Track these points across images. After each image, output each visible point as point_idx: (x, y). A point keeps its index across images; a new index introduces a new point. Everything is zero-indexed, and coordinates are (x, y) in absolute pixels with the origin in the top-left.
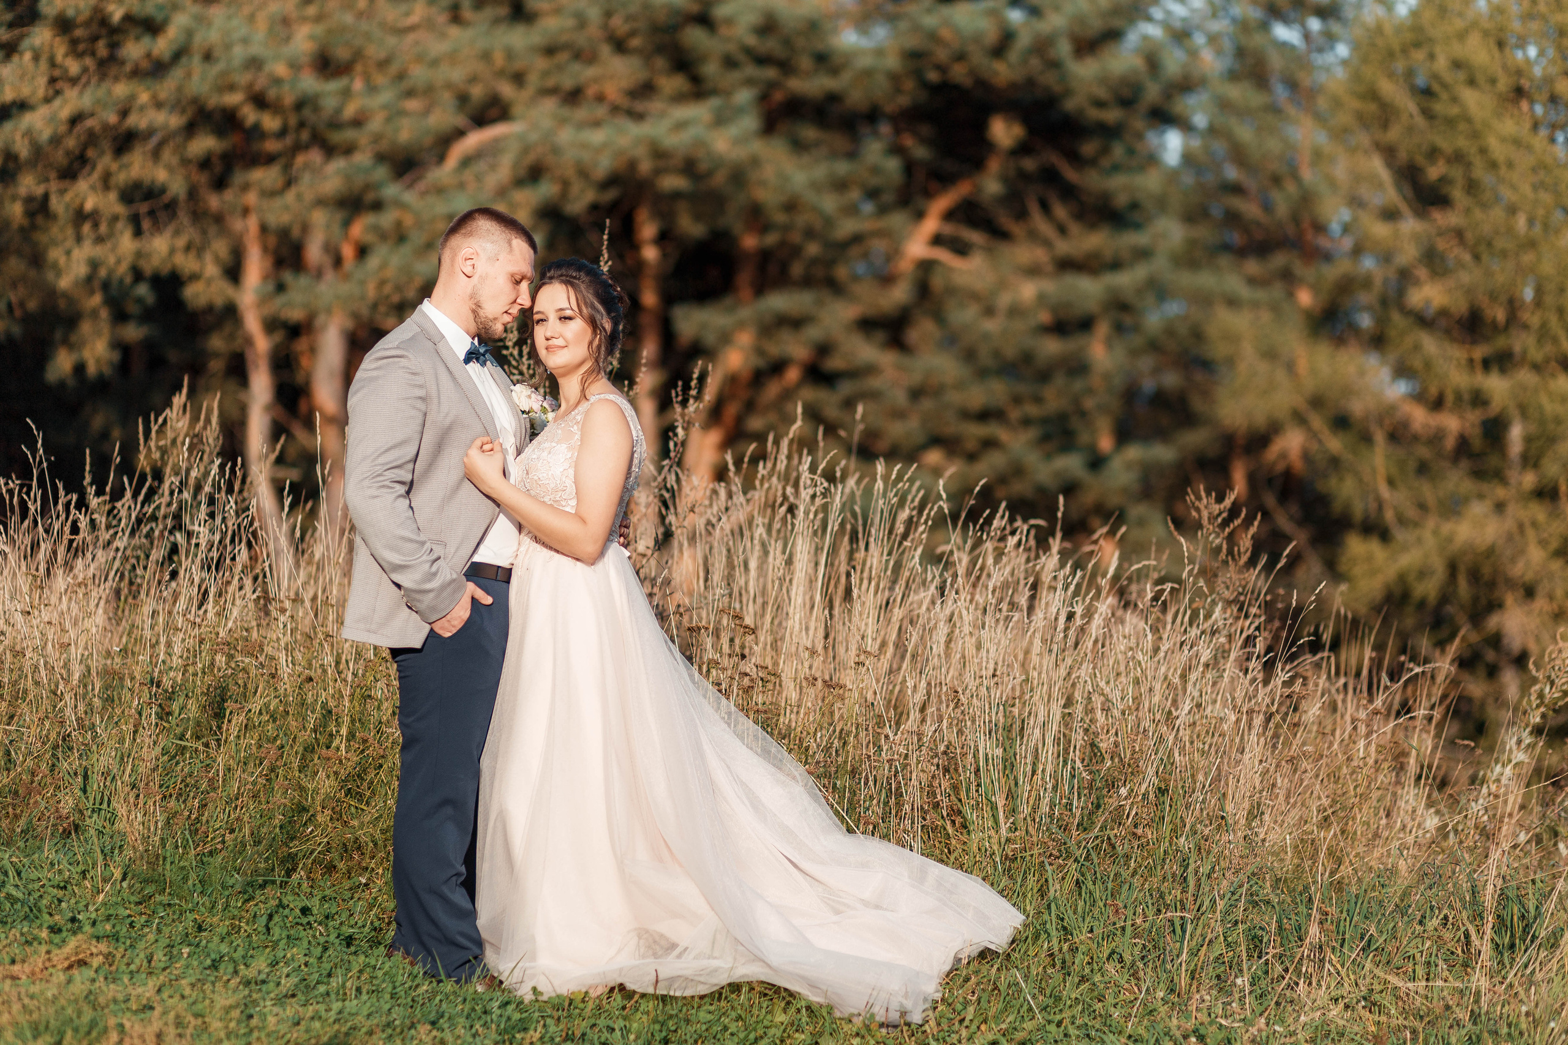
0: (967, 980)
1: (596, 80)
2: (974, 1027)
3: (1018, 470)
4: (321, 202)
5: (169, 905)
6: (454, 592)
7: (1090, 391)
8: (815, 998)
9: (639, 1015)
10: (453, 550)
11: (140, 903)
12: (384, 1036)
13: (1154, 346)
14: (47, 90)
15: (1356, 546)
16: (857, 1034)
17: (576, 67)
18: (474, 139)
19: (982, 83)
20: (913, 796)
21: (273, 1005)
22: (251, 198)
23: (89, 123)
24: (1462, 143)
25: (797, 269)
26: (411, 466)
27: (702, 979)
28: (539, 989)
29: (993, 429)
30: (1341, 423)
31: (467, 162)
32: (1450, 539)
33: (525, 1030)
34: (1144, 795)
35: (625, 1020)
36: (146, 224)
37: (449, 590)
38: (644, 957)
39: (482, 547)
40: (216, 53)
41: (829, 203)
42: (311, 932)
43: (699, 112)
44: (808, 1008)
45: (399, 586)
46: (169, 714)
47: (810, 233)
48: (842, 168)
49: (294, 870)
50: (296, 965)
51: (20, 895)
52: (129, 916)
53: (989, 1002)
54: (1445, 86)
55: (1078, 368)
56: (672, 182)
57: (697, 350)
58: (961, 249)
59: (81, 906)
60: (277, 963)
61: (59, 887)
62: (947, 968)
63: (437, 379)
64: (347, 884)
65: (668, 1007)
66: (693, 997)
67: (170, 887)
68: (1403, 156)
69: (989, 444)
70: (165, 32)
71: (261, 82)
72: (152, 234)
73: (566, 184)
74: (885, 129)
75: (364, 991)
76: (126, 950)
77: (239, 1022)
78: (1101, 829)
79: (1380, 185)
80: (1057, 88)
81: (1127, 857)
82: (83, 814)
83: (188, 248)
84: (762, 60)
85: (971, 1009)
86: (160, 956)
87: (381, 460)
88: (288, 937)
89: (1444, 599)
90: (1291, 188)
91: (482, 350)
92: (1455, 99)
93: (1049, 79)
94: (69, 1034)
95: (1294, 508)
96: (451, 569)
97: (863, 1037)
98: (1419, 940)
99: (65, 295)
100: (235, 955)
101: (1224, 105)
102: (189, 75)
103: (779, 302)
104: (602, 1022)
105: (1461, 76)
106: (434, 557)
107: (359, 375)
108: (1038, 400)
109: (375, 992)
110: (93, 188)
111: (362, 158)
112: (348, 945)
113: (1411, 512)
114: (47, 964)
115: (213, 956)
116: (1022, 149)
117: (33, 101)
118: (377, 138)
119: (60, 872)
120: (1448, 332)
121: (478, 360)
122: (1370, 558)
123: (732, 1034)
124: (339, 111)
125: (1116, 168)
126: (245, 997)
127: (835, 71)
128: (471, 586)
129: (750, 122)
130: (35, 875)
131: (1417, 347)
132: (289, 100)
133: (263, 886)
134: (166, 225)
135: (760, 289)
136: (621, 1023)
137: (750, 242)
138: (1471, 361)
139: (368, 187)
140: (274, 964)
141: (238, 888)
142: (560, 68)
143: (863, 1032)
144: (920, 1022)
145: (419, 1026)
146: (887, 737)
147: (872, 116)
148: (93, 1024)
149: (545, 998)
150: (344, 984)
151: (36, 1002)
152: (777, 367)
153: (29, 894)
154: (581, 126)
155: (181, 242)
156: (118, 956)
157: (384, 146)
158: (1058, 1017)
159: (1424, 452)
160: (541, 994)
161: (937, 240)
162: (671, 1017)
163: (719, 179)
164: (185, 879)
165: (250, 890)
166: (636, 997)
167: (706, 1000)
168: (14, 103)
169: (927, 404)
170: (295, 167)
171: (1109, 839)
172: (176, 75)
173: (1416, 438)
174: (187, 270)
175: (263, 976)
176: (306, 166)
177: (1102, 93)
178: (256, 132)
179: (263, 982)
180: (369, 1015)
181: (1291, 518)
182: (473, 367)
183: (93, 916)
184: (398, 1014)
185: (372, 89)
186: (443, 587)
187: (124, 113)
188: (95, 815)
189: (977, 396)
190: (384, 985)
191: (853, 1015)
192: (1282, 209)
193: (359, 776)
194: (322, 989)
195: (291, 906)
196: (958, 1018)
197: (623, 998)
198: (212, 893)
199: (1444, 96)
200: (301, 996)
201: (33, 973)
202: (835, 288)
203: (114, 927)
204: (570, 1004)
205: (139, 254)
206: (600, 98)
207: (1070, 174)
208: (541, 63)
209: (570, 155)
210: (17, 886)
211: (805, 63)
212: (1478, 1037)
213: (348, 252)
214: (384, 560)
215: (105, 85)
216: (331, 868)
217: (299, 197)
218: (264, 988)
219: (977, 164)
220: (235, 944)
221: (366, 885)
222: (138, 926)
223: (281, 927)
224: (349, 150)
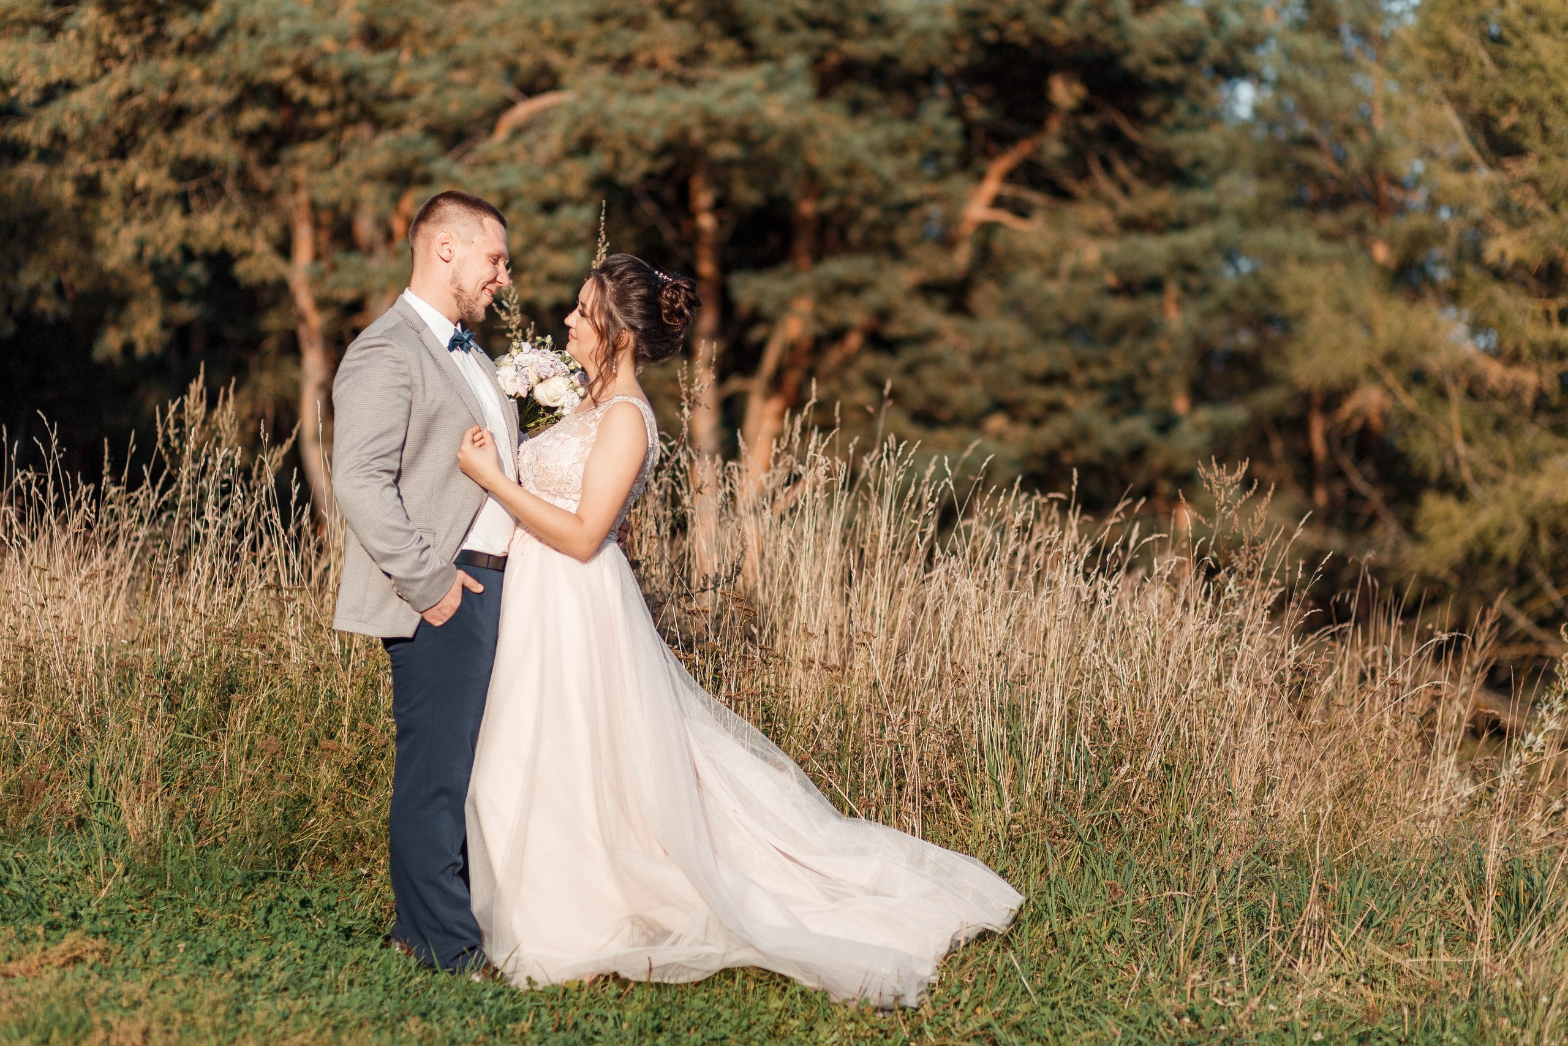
0: (964, 961)
1: (645, 47)
2: (968, 1011)
3: (1084, 434)
4: (370, 177)
5: (170, 899)
6: (444, 581)
7: (1157, 354)
8: (809, 984)
9: (634, 1003)
10: (442, 538)
11: (141, 898)
12: (374, 1029)
13: (1225, 308)
14: (93, 69)
15: (1434, 505)
16: (852, 1020)
17: (626, 34)
18: (524, 110)
19: (1039, 41)
20: (914, 777)
21: (265, 999)
22: (301, 173)
23: (138, 100)
24: (1534, 90)
25: (855, 234)
26: (397, 455)
27: (694, 965)
28: (534, 978)
29: (1055, 393)
30: (1418, 378)
31: (518, 132)
32: (1530, 495)
33: (517, 1020)
34: (1150, 772)
35: (619, 1008)
36: (194, 202)
37: (439, 579)
38: (634, 946)
39: (471, 535)
40: (263, 27)
41: (888, 167)
42: (309, 924)
43: (752, 77)
44: (802, 994)
45: (389, 575)
46: (178, 706)
47: (869, 198)
48: (900, 130)
49: (295, 861)
50: (291, 958)
51: (23, 892)
52: (131, 911)
53: (985, 984)
54: (1517, 34)
55: (1147, 329)
56: (725, 150)
57: (756, 317)
58: (1022, 211)
59: (83, 902)
60: (273, 956)
61: (62, 883)
62: (944, 950)
63: (421, 367)
64: (349, 876)
65: (663, 995)
66: (686, 985)
67: (171, 881)
68: (1475, 106)
69: (1055, 408)
70: (210, 8)
71: (309, 56)
72: (201, 213)
73: (617, 154)
74: (942, 89)
75: (356, 983)
76: (123, 946)
77: (227, 1016)
78: (1106, 808)
79: (1455, 136)
80: (1117, 46)
81: (1133, 835)
82: (89, 808)
83: (237, 225)
84: (815, 24)
85: (966, 992)
86: (156, 952)
87: (368, 449)
88: (287, 930)
89: (1525, 557)
90: (1364, 138)
91: (466, 337)
92: (1526, 47)
93: (1108, 37)
94: (55, 1035)
95: (1369, 468)
96: (441, 556)
97: (857, 1022)
98: (1423, 914)
99: (114, 273)
100: (231, 949)
101: (1292, 56)
102: (235, 50)
103: (838, 268)
104: (597, 1010)
105: (1533, 22)
106: (423, 545)
107: (343, 365)
108: (1105, 364)
109: (369, 984)
110: (143, 166)
111: (412, 131)
112: (348, 937)
113: (1491, 470)
114: (43, 961)
115: (209, 950)
116: (1085, 108)
117: (78, 80)
118: (426, 111)
119: (63, 868)
120: (1524, 284)
121: (462, 346)
122: (1448, 518)
123: (725, 1021)
124: (386, 84)
125: (1179, 126)
126: (236, 992)
127: (889, 34)
128: (461, 574)
129: (803, 88)
130: (38, 871)
131: (1491, 301)
132: (336, 74)
133: (262, 879)
134: (214, 203)
135: (819, 255)
136: (614, 1011)
137: (807, 208)
138: (1547, 314)
139: (417, 161)
140: (269, 958)
141: (238, 881)
142: (609, 36)
143: (857, 1016)
144: (915, 1006)
145: (409, 1018)
146: (889, 718)
147: (928, 77)
148: (81, 1022)
149: (540, 987)
150: (336, 977)
151: (27, 1000)
152: (838, 334)
153: (33, 890)
154: (632, 93)
155: (231, 219)
156: (115, 951)
157: (432, 120)
158: (1053, 999)
159: (1501, 408)
160: (536, 983)
161: (998, 202)
162: (664, 1005)
163: (773, 145)
164: (186, 873)
165: (250, 883)
166: (631, 985)
167: (702, 987)
168: (59, 83)
169: (990, 368)
170: (343, 142)
171: (1114, 817)
172: (225, 48)
173: (1494, 394)
174: (237, 247)
175: (256, 970)
176: (354, 141)
177: (1162, 50)
178: (305, 105)
179: (257, 976)
180: (361, 1007)
181: (1366, 478)
182: (458, 355)
183: (94, 911)
184: (389, 1006)
185: (420, 59)
186: (434, 576)
187: (173, 89)
188: (101, 810)
189: (1040, 360)
190: (377, 978)
191: (847, 1000)
192: (1356, 163)
193: (359, 766)
194: (315, 982)
195: (291, 899)
196: (954, 1001)
197: (619, 986)
198: (212, 887)
199: (1517, 43)
200: (293, 991)
201: (29, 971)
202: (896, 252)
203: (113, 922)
204: (564, 994)
205: (187, 232)
206: (652, 65)
207: (1132, 133)
208: (591, 31)
209: (624, 124)
210: (20, 883)
211: (859, 25)
212: (1474, 1012)
213: (398, 226)
214: (373, 550)
215: (154, 63)
216: (333, 860)
217: (348, 172)
218: (257, 981)
219: (1037, 125)
220: (233, 938)
221: (368, 876)
222: (139, 921)
223: (280, 921)
224: (398, 123)
